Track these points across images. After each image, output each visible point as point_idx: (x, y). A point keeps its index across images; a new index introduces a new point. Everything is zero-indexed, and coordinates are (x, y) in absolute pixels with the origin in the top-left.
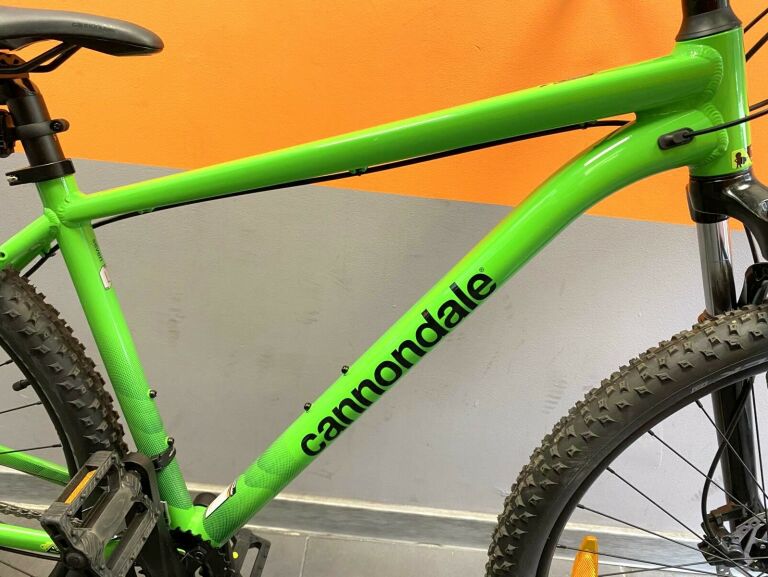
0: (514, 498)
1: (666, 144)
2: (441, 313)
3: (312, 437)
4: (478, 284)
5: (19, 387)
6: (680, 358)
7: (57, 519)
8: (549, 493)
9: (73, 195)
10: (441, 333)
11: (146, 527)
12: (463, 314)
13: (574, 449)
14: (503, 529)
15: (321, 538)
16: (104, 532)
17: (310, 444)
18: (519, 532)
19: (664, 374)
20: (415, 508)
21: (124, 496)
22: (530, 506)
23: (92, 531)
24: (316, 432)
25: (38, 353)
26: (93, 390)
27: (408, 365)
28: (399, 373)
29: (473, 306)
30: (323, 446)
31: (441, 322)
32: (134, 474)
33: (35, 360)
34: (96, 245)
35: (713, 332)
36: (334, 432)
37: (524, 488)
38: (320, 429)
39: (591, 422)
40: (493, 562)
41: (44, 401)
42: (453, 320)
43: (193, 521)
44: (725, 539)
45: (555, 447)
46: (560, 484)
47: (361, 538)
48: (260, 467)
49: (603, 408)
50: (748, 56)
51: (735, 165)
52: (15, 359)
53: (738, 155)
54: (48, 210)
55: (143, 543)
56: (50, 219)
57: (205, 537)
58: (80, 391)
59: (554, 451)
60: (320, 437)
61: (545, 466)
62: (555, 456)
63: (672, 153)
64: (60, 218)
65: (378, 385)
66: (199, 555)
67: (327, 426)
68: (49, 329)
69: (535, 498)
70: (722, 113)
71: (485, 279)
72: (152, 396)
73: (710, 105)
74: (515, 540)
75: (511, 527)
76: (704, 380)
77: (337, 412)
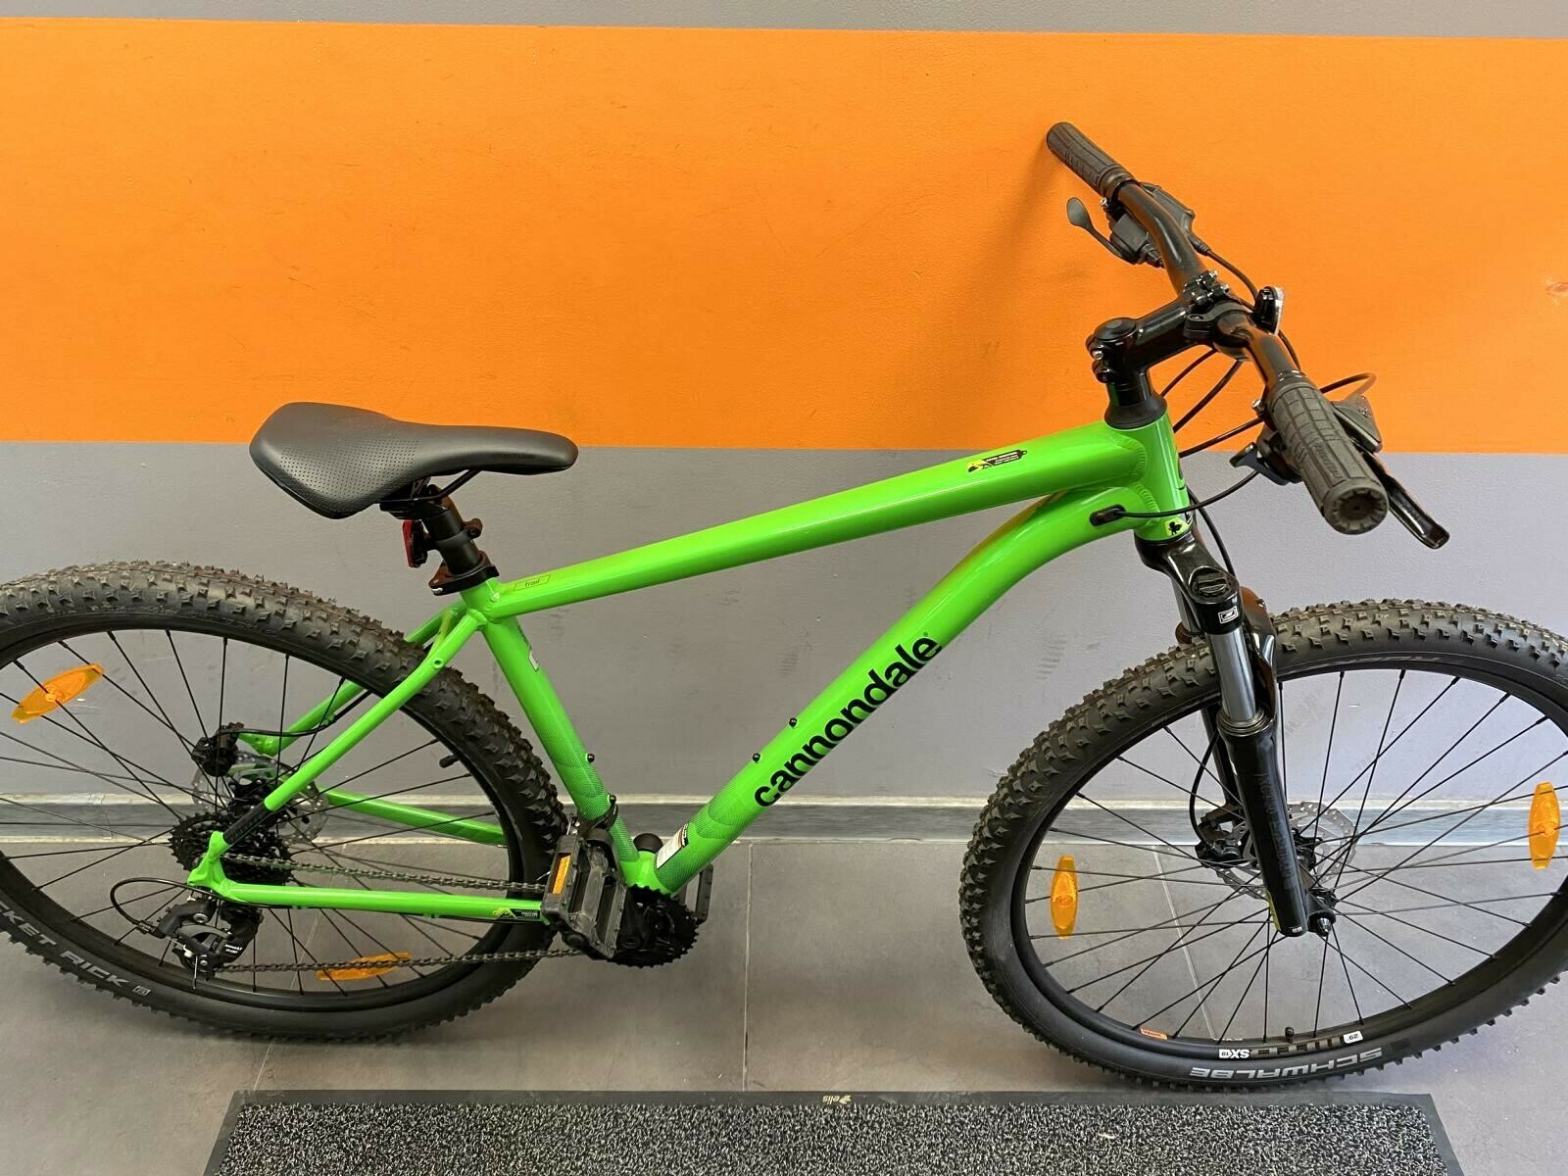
0: (981, 828)
1: (1097, 520)
2: (888, 674)
3: (765, 789)
4: (923, 648)
5: (446, 763)
6: (1138, 697)
7: (556, 910)
8: (1016, 826)
9: (498, 595)
10: (889, 691)
11: (619, 899)
12: (910, 674)
13: (1036, 785)
14: (973, 857)
15: (767, 843)
16: (589, 911)
17: (763, 796)
18: (988, 861)
19: (1122, 712)
20: (884, 798)
21: (596, 874)
22: (996, 838)
23: (583, 913)
24: (769, 785)
25: (473, 739)
26: (527, 762)
27: (858, 721)
28: (850, 729)
29: (919, 666)
30: (777, 797)
31: (889, 682)
32: (598, 850)
33: (469, 743)
34: (521, 632)
35: (1171, 668)
36: (788, 783)
37: (989, 820)
38: (773, 781)
39: (1052, 758)
40: (965, 889)
41: (474, 772)
42: (900, 680)
43: (644, 871)
44: (1218, 843)
45: (1018, 782)
46: (1026, 817)
47: (818, 839)
48: (712, 817)
49: (1063, 745)
50: (1176, 429)
51: (1169, 533)
52: (440, 738)
53: (1172, 525)
54: (474, 611)
55: (621, 914)
56: (478, 620)
57: (664, 890)
58: (517, 766)
59: (1017, 785)
60: (774, 789)
61: (1009, 800)
62: (1018, 791)
63: (1104, 527)
64: (488, 617)
65: (830, 741)
66: (660, 909)
67: (780, 779)
68: (479, 712)
69: (1001, 830)
70: (1152, 492)
71: (931, 644)
72: (591, 760)
73: (1139, 484)
74: (985, 869)
75: (979, 858)
76: (1164, 715)
77: (790, 766)
